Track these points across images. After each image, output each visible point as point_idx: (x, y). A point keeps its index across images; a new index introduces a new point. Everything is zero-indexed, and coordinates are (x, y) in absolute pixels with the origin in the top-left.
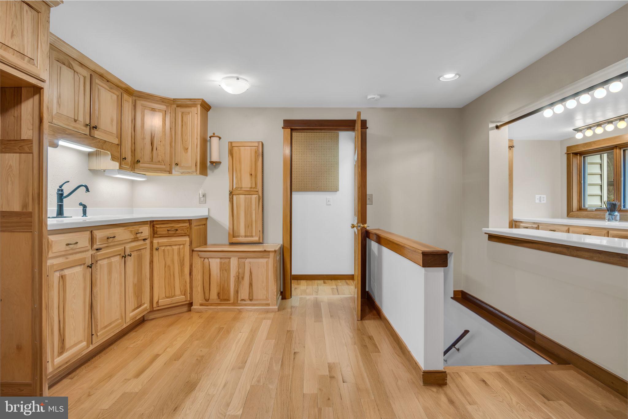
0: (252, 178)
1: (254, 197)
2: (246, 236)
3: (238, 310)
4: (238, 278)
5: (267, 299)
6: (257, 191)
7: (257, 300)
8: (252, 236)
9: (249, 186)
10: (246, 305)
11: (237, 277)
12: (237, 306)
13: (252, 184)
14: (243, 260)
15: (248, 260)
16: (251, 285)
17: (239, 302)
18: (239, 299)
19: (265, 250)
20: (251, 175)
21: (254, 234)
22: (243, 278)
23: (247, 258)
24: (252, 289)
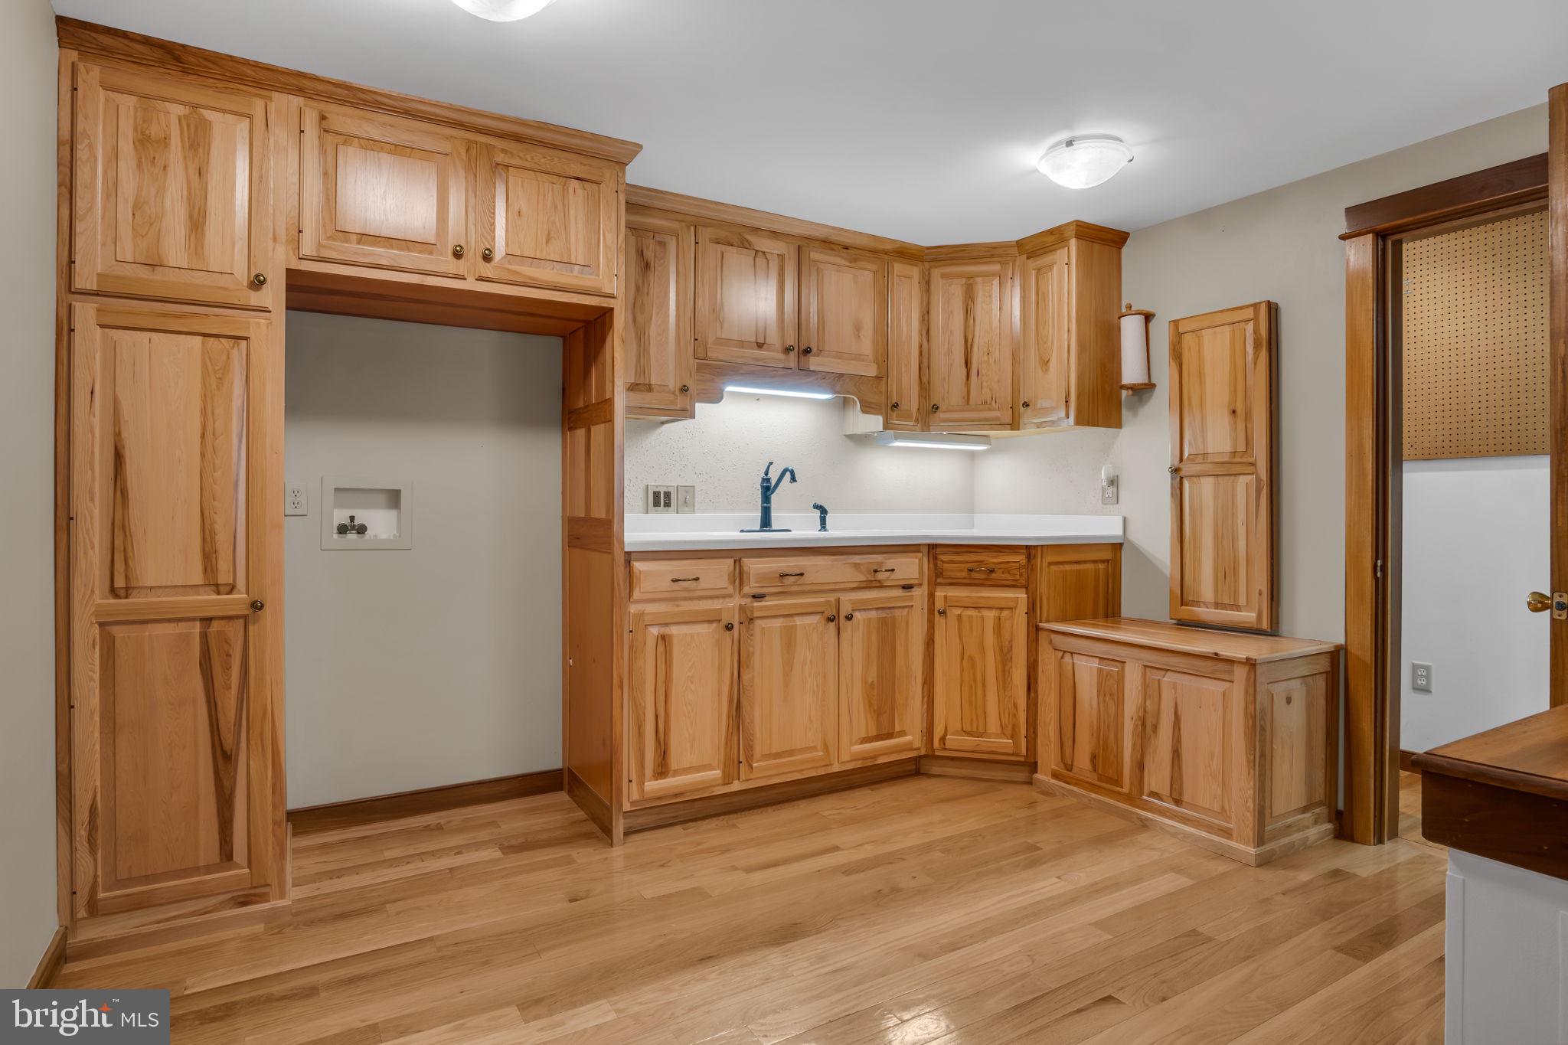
0: (1235, 423)
1: (1242, 481)
2: (1217, 605)
3: (1141, 819)
4: (1144, 725)
5: (1223, 812)
6: (1253, 464)
7: (1194, 807)
8: (1236, 607)
9: (1228, 448)
10: (1162, 812)
11: (1140, 723)
12: (1138, 807)
13: (1235, 440)
14: (1156, 676)
15: (1169, 678)
16: (1176, 754)
17: (1144, 797)
18: (1146, 791)
19: (1216, 654)
20: (1234, 412)
21: (1242, 601)
22: (1155, 728)
23: (1167, 670)
24: (1180, 768)
